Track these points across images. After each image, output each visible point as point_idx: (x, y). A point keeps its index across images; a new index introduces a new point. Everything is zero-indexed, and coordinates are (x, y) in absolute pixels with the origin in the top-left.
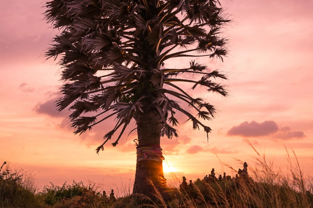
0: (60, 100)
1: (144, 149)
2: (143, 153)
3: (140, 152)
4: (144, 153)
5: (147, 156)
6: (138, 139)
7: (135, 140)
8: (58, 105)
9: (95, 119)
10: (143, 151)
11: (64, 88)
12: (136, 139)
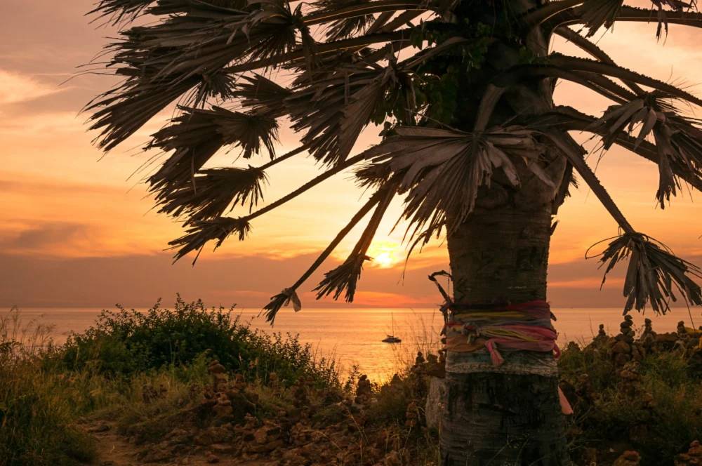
0: (107, 102)
1: (486, 323)
2: (481, 342)
3: (467, 335)
4: (489, 343)
5: (502, 353)
6: (448, 270)
7: (435, 277)
8: (96, 121)
9: (262, 176)
10: (484, 330)
11: (124, 45)
12: (442, 273)
